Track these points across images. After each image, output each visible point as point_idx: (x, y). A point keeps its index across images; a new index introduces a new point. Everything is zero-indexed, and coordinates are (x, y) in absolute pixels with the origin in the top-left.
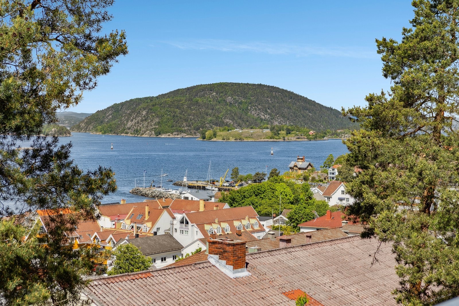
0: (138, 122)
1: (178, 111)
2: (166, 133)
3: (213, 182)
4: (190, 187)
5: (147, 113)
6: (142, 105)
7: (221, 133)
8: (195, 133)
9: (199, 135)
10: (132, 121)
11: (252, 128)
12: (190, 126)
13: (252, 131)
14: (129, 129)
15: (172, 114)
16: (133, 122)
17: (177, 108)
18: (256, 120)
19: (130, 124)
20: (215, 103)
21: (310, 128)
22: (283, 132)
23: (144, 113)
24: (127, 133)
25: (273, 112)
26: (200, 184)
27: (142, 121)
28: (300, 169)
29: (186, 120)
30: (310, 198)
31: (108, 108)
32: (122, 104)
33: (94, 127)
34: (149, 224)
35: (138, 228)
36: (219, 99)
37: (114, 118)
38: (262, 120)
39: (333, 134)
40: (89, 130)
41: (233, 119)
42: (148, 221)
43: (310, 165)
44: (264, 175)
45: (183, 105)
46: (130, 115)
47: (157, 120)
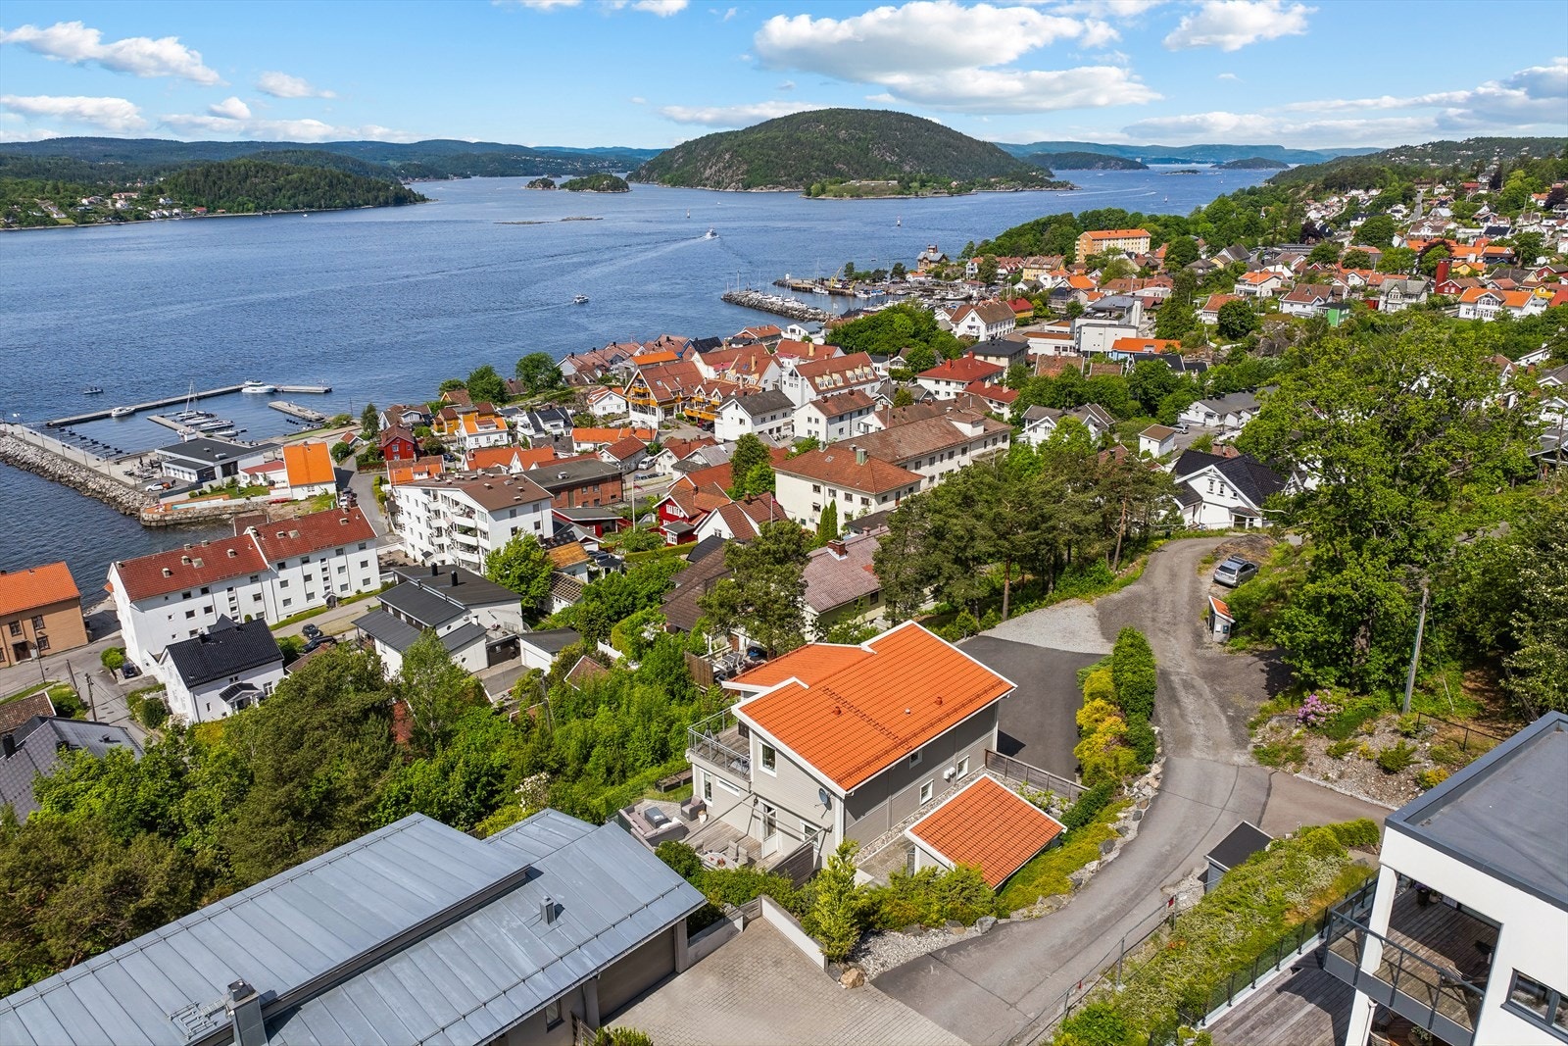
0: (719, 171)
1: (774, 153)
2: (757, 185)
3: (822, 282)
4: (795, 289)
5: (732, 156)
6: (725, 145)
7: (832, 187)
8: (797, 186)
9: (801, 188)
10: (711, 168)
11: (873, 179)
12: (789, 175)
13: (873, 184)
14: (707, 179)
15: (766, 159)
16: (713, 170)
17: (772, 149)
18: (880, 164)
19: (708, 172)
20: (823, 140)
21: (953, 176)
22: (915, 184)
23: (727, 156)
24: (705, 185)
25: (902, 151)
26: (807, 284)
27: (725, 168)
28: (931, 262)
29: (785, 167)
30: (935, 329)
31: (677, 147)
32: (696, 142)
33: (660, 176)
34: (756, 376)
35: (745, 380)
36: (830, 134)
37: (686, 163)
38: (887, 163)
39: (985, 185)
40: (653, 180)
41: (848, 164)
42: (754, 373)
43: (944, 256)
44: (887, 272)
45: (779, 144)
46: (708, 159)
47: (745, 167)
